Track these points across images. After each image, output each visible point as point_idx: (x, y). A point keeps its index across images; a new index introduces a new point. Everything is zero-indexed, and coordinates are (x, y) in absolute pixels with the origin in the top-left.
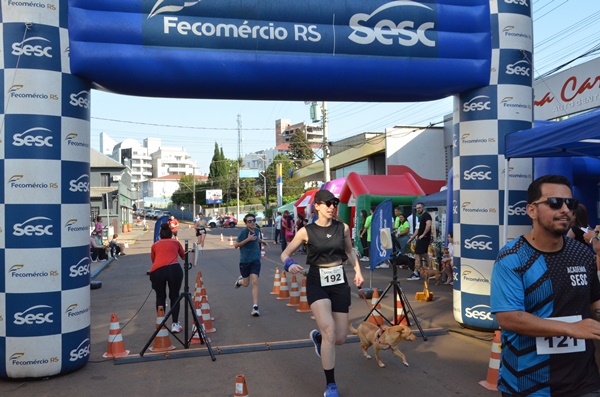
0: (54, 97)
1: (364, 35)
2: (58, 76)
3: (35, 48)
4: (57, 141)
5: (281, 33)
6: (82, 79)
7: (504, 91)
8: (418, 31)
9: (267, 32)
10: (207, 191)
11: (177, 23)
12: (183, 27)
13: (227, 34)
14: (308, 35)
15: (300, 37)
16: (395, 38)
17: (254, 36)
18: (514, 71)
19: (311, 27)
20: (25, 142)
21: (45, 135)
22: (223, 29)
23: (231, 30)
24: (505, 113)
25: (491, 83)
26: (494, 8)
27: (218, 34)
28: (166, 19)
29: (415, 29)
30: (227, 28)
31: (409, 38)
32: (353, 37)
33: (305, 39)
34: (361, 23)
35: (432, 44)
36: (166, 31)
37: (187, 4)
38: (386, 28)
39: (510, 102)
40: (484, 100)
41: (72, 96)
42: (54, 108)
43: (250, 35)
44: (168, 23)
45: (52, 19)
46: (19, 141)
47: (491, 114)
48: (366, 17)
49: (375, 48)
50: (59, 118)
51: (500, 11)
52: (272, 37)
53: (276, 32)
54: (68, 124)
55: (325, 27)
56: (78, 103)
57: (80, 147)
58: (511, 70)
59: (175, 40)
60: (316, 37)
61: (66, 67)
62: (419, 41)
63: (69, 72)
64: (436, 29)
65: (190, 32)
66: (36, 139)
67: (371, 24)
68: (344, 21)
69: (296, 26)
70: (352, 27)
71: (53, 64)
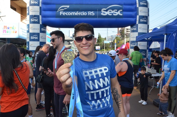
0: (38, 29)
1: (105, 13)
2: (39, 25)
3: (35, 20)
4: (39, 38)
5: (85, 14)
6: (44, 25)
7: (140, 26)
8: (118, 12)
9: (82, 14)
10: (96, 47)
11: (63, 13)
12: (64, 14)
13: (73, 15)
14: (91, 14)
15: (90, 14)
16: (112, 14)
17: (79, 15)
18: (142, 21)
19: (92, 12)
20: (33, 38)
21: (36, 36)
22: (72, 14)
23: (74, 14)
24: (140, 31)
25: (137, 24)
26: (138, 6)
27: (71, 15)
28: (61, 12)
29: (117, 11)
30: (73, 13)
31: (116, 14)
32: (102, 14)
33: (91, 15)
34: (104, 11)
35: (122, 15)
36: (61, 15)
37: (65, 9)
38: (110, 11)
39: (141, 28)
40: (135, 28)
41: (42, 29)
42: (38, 31)
43: (78, 14)
44: (61, 13)
45: (38, 14)
46: (32, 38)
47: (137, 31)
48: (105, 9)
49: (107, 16)
50: (39, 33)
51: (139, 6)
52: (83, 15)
53: (84, 14)
54: (41, 34)
55: (96, 12)
56: (43, 30)
57: (44, 39)
58: (141, 20)
59: (62, 16)
60: (93, 14)
61: (41, 23)
62: (118, 14)
63: (41, 24)
64: (123, 11)
65: (65, 14)
66: (35, 37)
67: (107, 11)
68: (100, 10)
69: (89, 12)
70: (102, 12)
71: (38, 23)
